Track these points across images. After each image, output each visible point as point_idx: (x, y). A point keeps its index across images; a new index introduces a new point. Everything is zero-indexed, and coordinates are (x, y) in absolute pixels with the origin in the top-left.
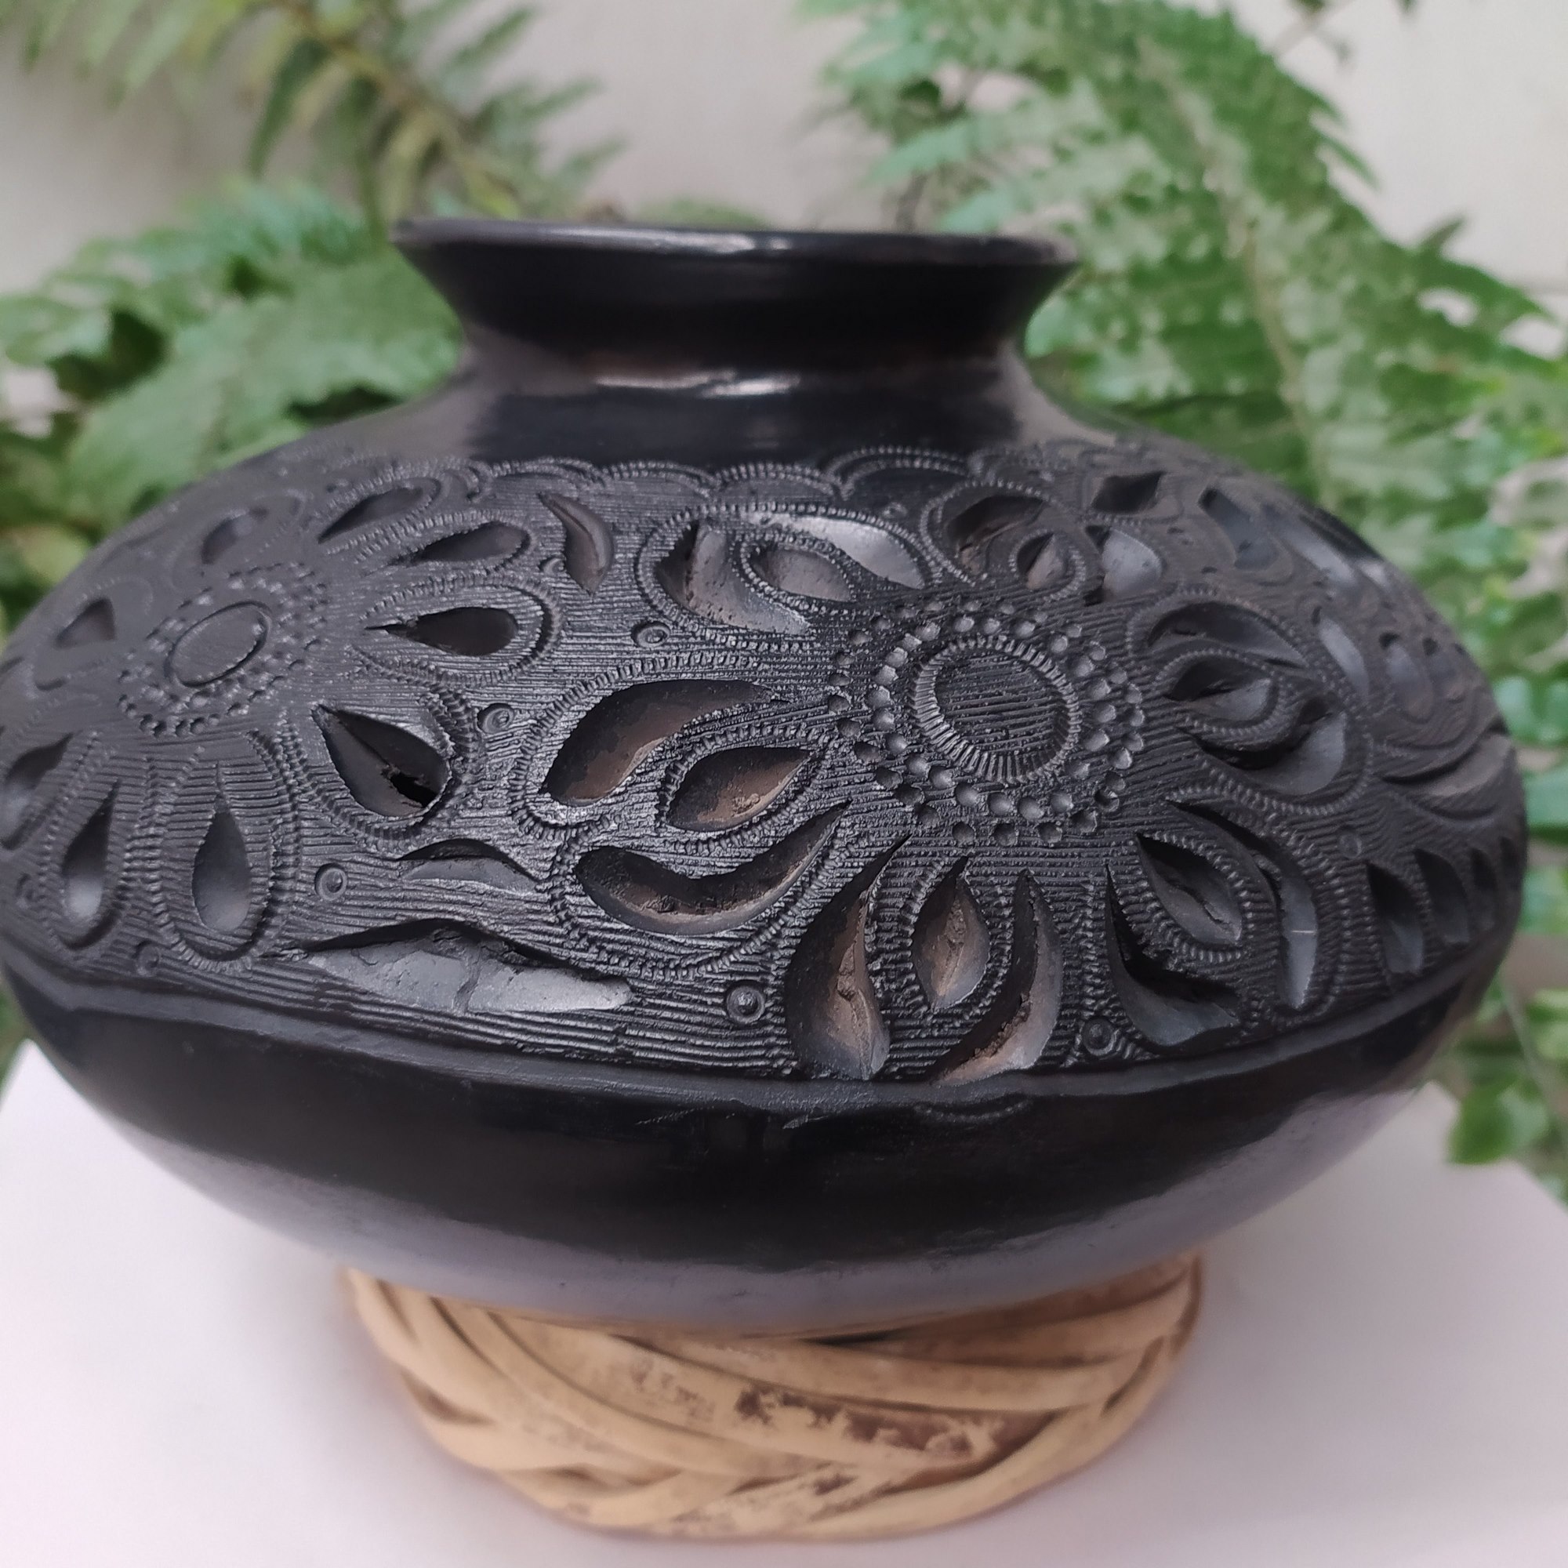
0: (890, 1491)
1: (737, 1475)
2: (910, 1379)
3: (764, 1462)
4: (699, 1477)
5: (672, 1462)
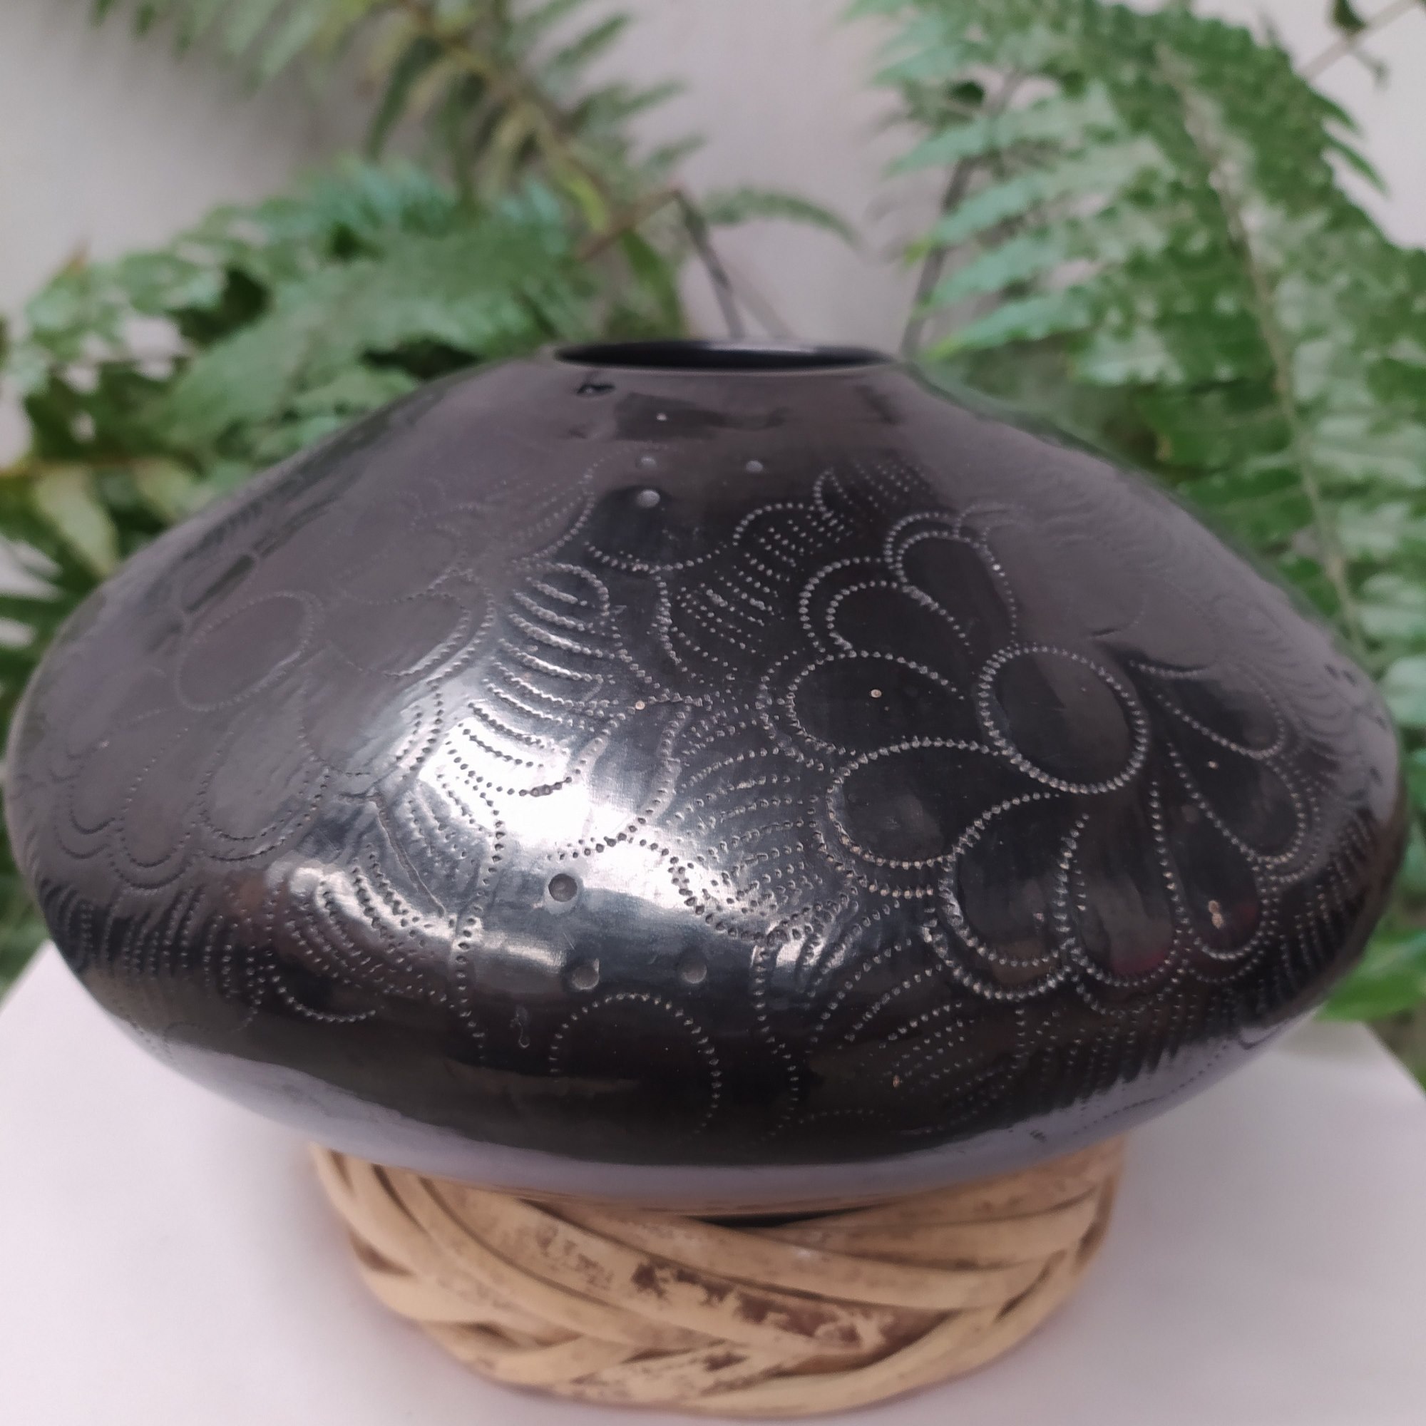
0: (779, 1373)
1: (632, 1344)
2: (800, 1267)
3: (657, 1334)
4: (597, 1343)
5: (571, 1325)
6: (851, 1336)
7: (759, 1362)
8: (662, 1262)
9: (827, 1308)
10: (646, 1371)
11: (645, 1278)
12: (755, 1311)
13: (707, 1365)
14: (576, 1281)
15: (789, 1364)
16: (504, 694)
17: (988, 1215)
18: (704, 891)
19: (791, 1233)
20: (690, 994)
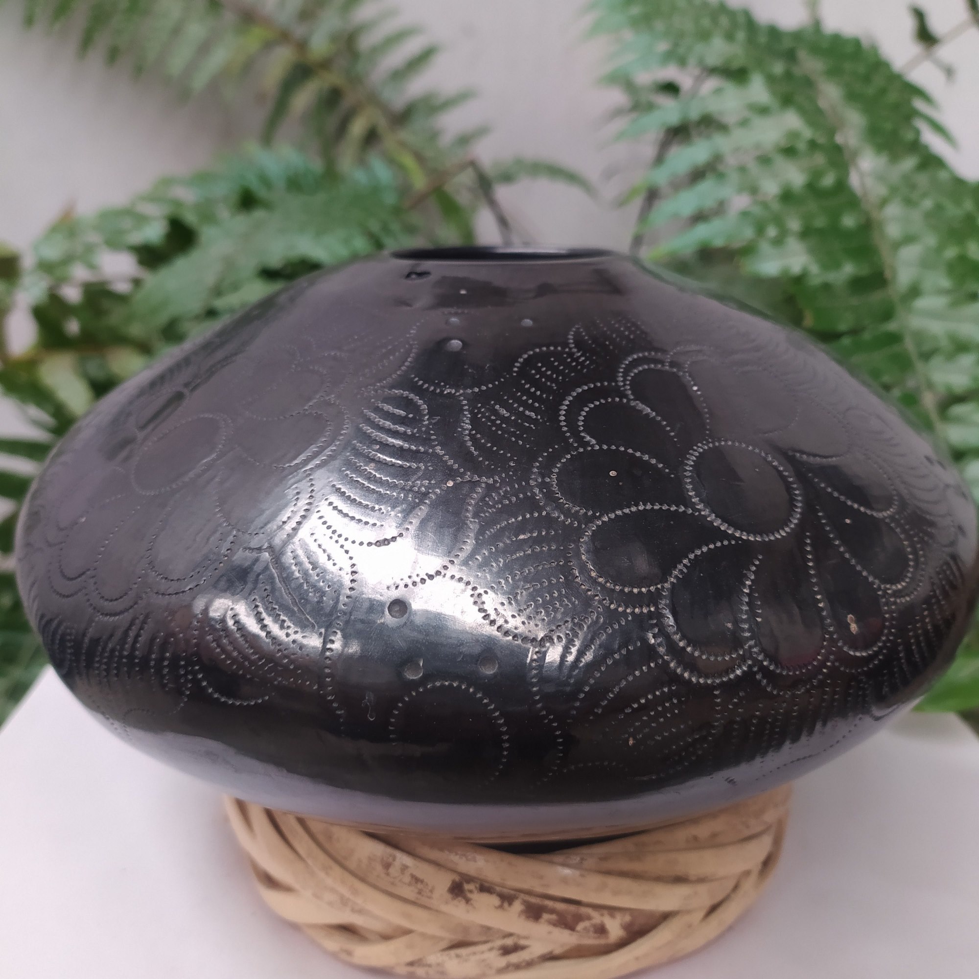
0: (551, 957)
1: (449, 937)
2: (565, 881)
3: (466, 929)
4: (423, 935)
5: (406, 924)
6: (601, 930)
7: (537, 949)
8: (469, 879)
9: (584, 910)
10: (458, 956)
11: (457, 890)
12: (534, 912)
13: (501, 952)
14: (409, 892)
15: (558, 951)
16: (355, 478)
17: (696, 844)
18: (496, 609)
19: (558, 858)
20: (486, 681)
